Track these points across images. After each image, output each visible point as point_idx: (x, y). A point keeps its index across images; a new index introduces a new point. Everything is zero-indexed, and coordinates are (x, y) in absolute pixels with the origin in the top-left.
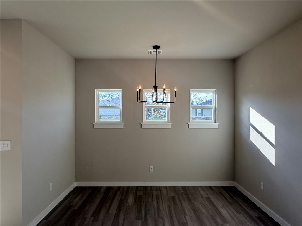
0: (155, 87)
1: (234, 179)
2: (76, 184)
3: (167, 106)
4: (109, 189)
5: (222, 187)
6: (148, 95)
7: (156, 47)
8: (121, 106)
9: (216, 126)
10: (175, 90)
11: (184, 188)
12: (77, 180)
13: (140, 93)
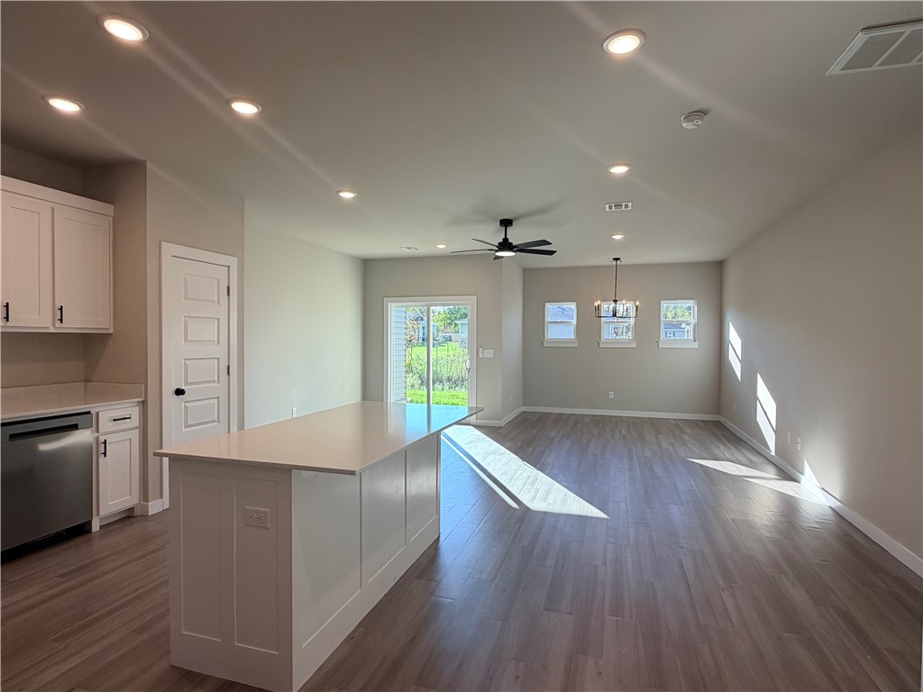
0: (615, 301)
1: (718, 413)
2: (523, 409)
3: (632, 321)
4: (560, 415)
5: (702, 421)
6: (607, 307)
7: (617, 259)
8: (574, 321)
9: (696, 345)
10: (637, 303)
11: (651, 419)
12: (524, 405)
13: (598, 308)
